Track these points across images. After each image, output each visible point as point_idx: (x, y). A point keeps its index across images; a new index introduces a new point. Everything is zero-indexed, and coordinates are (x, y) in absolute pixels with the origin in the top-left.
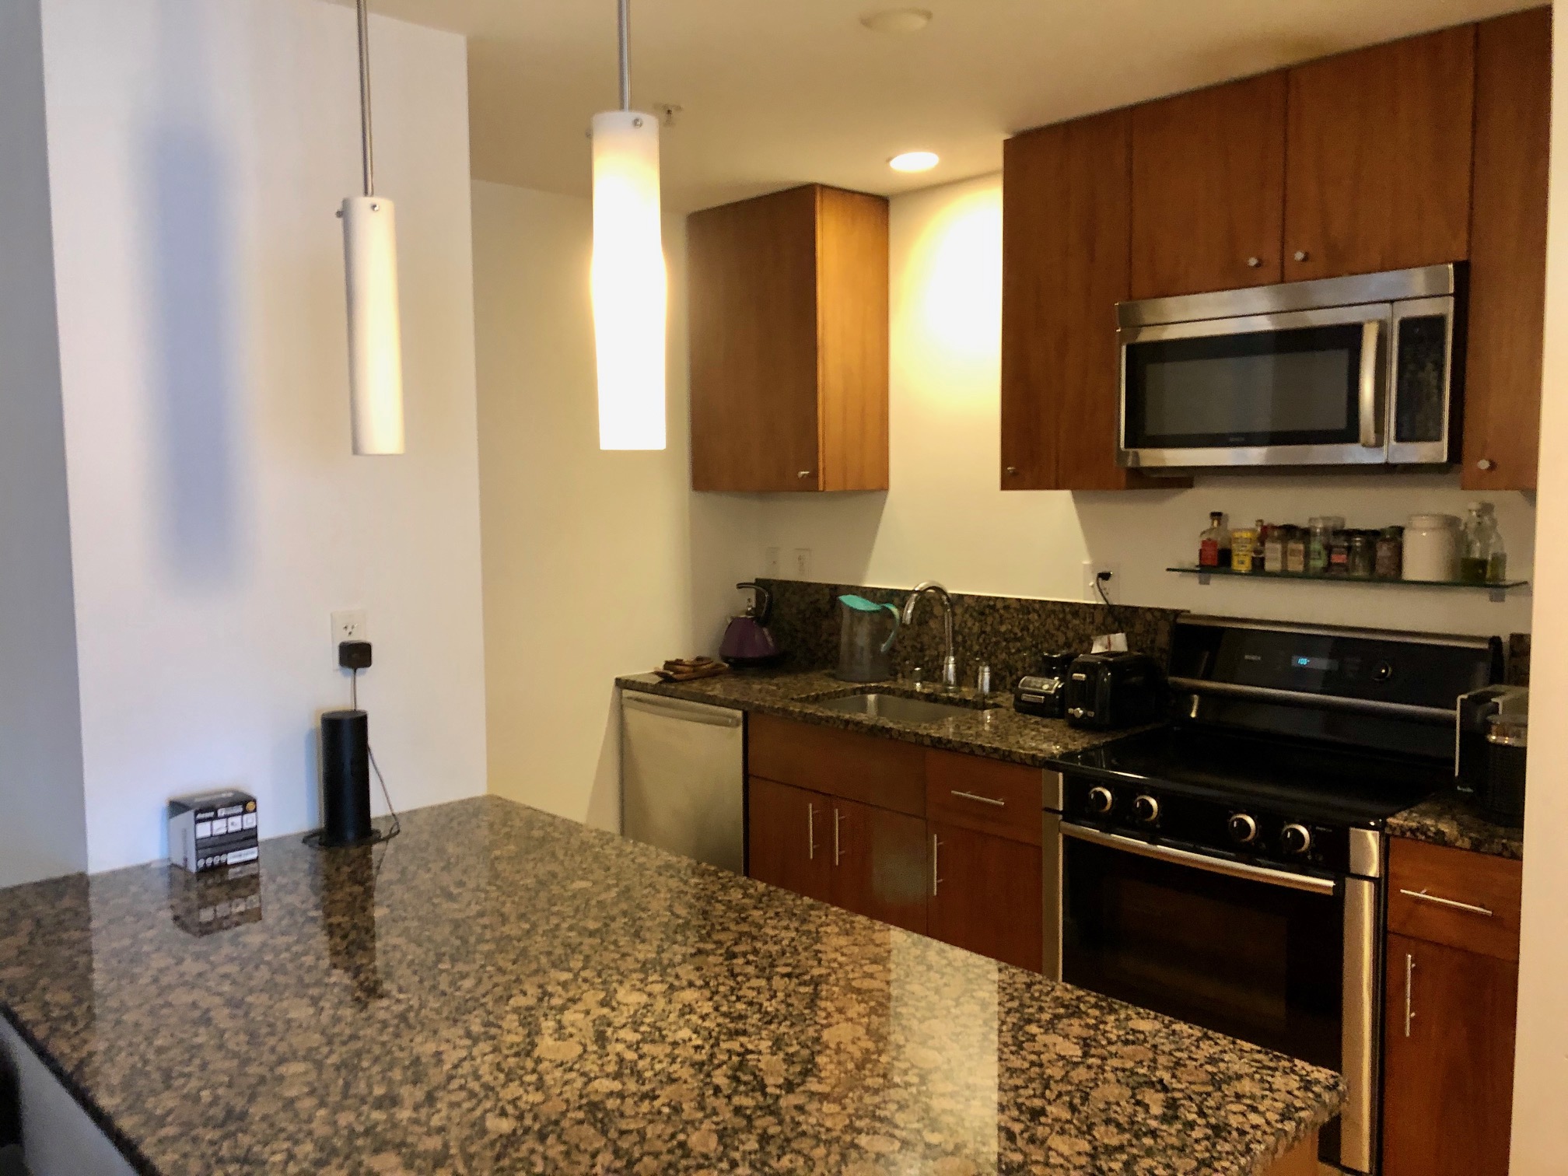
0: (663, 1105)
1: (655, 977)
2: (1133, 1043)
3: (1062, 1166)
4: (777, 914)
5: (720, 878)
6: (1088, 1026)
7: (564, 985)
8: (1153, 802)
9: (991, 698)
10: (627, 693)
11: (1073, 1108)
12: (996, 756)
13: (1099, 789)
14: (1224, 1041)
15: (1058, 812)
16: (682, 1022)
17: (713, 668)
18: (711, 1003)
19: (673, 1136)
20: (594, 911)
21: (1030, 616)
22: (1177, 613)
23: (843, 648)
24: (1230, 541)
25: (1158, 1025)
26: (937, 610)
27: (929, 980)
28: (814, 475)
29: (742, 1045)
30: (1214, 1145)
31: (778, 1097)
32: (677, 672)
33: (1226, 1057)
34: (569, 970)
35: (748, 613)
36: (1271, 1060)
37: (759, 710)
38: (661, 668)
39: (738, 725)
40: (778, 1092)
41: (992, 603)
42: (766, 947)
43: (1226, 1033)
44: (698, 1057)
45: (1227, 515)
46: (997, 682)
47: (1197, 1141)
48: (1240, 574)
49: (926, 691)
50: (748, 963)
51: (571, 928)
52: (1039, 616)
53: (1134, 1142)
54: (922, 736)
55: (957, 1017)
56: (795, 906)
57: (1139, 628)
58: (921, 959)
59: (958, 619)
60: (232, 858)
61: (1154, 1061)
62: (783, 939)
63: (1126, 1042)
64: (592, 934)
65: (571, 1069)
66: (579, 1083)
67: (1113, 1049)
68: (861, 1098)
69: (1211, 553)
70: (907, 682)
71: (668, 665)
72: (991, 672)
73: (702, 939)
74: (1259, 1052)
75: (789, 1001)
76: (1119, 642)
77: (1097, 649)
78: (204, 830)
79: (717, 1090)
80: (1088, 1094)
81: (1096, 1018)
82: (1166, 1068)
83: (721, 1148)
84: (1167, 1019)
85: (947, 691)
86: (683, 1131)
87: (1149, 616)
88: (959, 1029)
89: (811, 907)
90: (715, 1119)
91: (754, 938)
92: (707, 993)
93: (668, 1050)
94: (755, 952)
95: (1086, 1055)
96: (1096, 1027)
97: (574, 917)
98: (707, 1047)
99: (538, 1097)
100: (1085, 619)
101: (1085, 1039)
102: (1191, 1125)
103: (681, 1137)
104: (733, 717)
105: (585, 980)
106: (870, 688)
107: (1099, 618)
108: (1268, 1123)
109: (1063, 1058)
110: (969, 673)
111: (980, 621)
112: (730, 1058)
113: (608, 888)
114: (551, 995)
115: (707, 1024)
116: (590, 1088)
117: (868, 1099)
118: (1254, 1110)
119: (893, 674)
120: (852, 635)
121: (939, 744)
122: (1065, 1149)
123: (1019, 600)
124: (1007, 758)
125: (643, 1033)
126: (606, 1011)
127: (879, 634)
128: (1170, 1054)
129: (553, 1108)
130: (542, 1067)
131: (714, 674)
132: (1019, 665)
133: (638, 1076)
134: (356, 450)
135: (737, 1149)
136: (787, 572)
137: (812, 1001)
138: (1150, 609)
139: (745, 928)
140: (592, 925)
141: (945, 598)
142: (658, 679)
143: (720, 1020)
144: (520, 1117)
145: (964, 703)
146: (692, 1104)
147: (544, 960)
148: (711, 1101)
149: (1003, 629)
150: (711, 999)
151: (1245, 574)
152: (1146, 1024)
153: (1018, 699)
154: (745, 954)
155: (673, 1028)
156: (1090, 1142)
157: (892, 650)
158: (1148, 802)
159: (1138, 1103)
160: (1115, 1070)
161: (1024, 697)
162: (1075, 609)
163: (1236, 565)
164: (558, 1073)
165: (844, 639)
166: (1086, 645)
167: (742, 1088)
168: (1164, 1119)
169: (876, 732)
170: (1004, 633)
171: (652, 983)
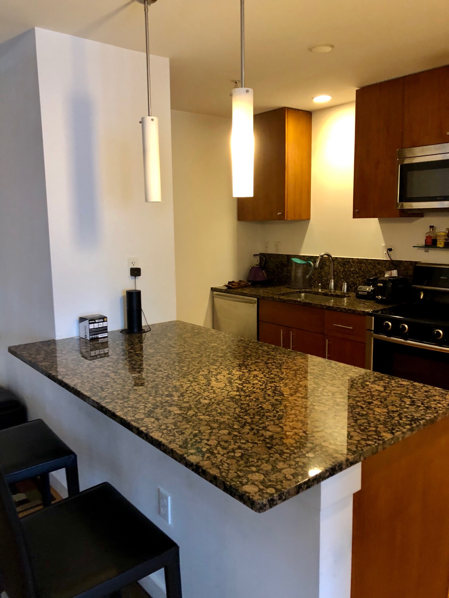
0: (253, 398)
1: (243, 368)
2: (400, 387)
3: (378, 415)
4: (280, 353)
5: (259, 344)
6: (385, 383)
7: (216, 369)
8: (406, 326)
9: (347, 294)
10: (215, 293)
11: (381, 402)
12: (350, 312)
13: (387, 322)
14: (430, 387)
15: (372, 330)
16: (254, 379)
17: (245, 284)
18: (263, 375)
19: (258, 405)
20: (220, 351)
21: (362, 265)
22: (416, 263)
23: (293, 278)
24: (437, 236)
25: (408, 383)
26: (328, 263)
27: (333, 371)
28: (283, 214)
29: (274, 385)
30: (426, 411)
31: (288, 397)
32: (233, 285)
33: (431, 391)
34: (216, 366)
35: (257, 265)
36: (446, 392)
37: (263, 298)
38: (227, 284)
39: (255, 303)
40: (288, 396)
41: (348, 260)
42: (278, 361)
43: (431, 385)
44: (261, 387)
45: (435, 227)
46: (349, 289)
47: (421, 410)
48: (440, 248)
49: (323, 292)
50: (273, 365)
51: (214, 355)
52: (365, 264)
53: (401, 410)
54: (323, 305)
55: (342, 380)
56: (285, 351)
57: (402, 268)
58: (329, 366)
59: (335, 266)
60: (100, 336)
61: (407, 391)
62: (283, 359)
63: (398, 387)
64: (221, 357)
65: (223, 389)
66: (226, 392)
67: (394, 388)
68: (314, 398)
69: (430, 241)
70: (316, 289)
71: (229, 283)
72: (347, 285)
73: (256, 359)
74: (442, 390)
75: (288, 375)
76: (395, 273)
77: (386, 275)
78: (92, 326)
79: (269, 395)
80: (386, 399)
81: (388, 381)
82: (412, 393)
83: (273, 408)
84: (412, 382)
85: (331, 292)
86: (260, 404)
87: (406, 264)
88: (343, 383)
89: (291, 352)
90: (270, 402)
91: (274, 359)
92: (261, 372)
93: (252, 385)
94: (274, 362)
95: (385, 390)
96: (388, 383)
97: (214, 353)
98: (264, 385)
99: (215, 395)
100: (382, 265)
101: (385, 386)
102: (419, 406)
103: (260, 405)
104: (254, 300)
105: (222, 368)
106: (302, 291)
107: (387, 264)
108: (444, 406)
109: (378, 390)
110: (339, 286)
111: (343, 267)
112: (271, 388)
113: (223, 346)
114: (212, 372)
115: (262, 380)
116: (230, 394)
117: (316, 398)
118: (439, 403)
119: (311, 286)
120: (296, 272)
121: (329, 308)
122: (380, 411)
123: (358, 259)
124: (354, 312)
125: (243, 381)
126: (230, 376)
127: (305, 272)
128: (413, 390)
129: (220, 398)
130: (214, 388)
131: (245, 286)
132: (358, 282)
133: (244, 391)
134: (146, 200)
135: (278, 408)
136: (271, 250)
137: (295, 375)
138: (406, 261)
139: (270, 357)
140: (220, 355)
141: (331, 258)
142: (226, 288)
143: (267, 379)
144: (211, 400)
145: (337, 296)
146: (262, 398)
147: (207, 363)
148: (268, 398)
149: (352, 269)
150: (262, 374)
151: (442, 248)
152: (405, 383)
153: (357, 294)
154: (271, 363)
155: (252, 380)
156: (387, 410)
157: (310, 278)
158: (405, 326)
159: (402, 401)
160: (395, 393)
161: (360, 293)
162: (379, 262)
163: (439, 245)
164: (219, 390)
165: (293, 274)
166: (382, 274)
167: (277, 395)
168: (410, 405)
169: (305, 305)
170: (352, 271)
171: (243, 369)
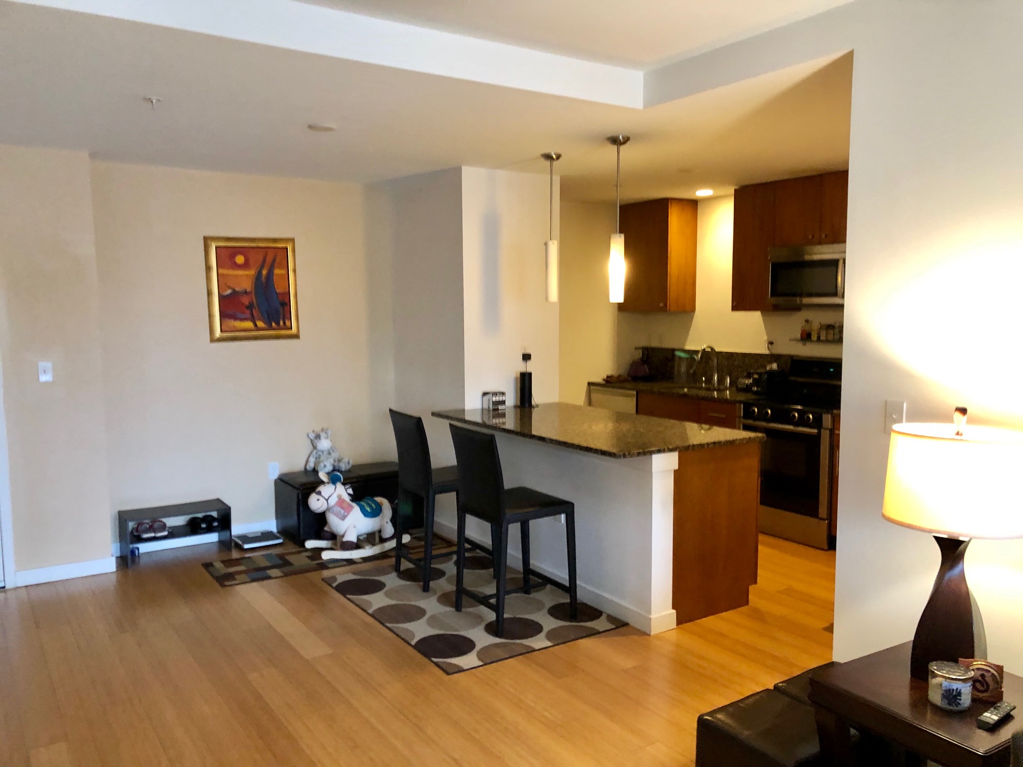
8: (769, 411)
9: (729, 387)
10: (592, 387)
12: (723, 401)
13: (754, 408)
15: (741, 417)
17: (625, 378)
22: (794, 356)
23: (676, 373)
24: (811, 330)
26: (710, 357)
28: (666, 305)
32: (611, 379)
35: (639, 359)
37: (644, 391)
38: (605, 377)
39: (634, 396)
41: (732, 354)
45: (810, 321)
46: (732, 383)
48: (813, 341)
49: (705, 386)
52: (748, 358)
57: (782, 362)
59: (720, 360)
60: (500, 407)
69: (805, 334)
70: (700, 384)
71: (608, 377)
72: (730, 379)
76: (775, 366)
77: (768, 369)
78: (494, 399)
85: (714, 386)
100: (764, 359)
106: (685, 386)
107: (769, 358)
110: (722, 379)
111: (727, 361)
119: (694, 381)
120: (679, 366)
124: (731, 402)
127: (690, 366)
131: (625, 381)
132: (739, 376)
134: (547, 299)
136: (655, 344)
138: (786, 355)
141: (714, 352)
142: (604, 382)
145: (720, 389)
149: (736, 364)
151: (816, 341)
153: (737, 387)
157: (694, 372)
161: (740, 386)
162: (760, 356)
163: (812, 338)
165: (676, 369)
166: (764, 367)
169: (685, 396)
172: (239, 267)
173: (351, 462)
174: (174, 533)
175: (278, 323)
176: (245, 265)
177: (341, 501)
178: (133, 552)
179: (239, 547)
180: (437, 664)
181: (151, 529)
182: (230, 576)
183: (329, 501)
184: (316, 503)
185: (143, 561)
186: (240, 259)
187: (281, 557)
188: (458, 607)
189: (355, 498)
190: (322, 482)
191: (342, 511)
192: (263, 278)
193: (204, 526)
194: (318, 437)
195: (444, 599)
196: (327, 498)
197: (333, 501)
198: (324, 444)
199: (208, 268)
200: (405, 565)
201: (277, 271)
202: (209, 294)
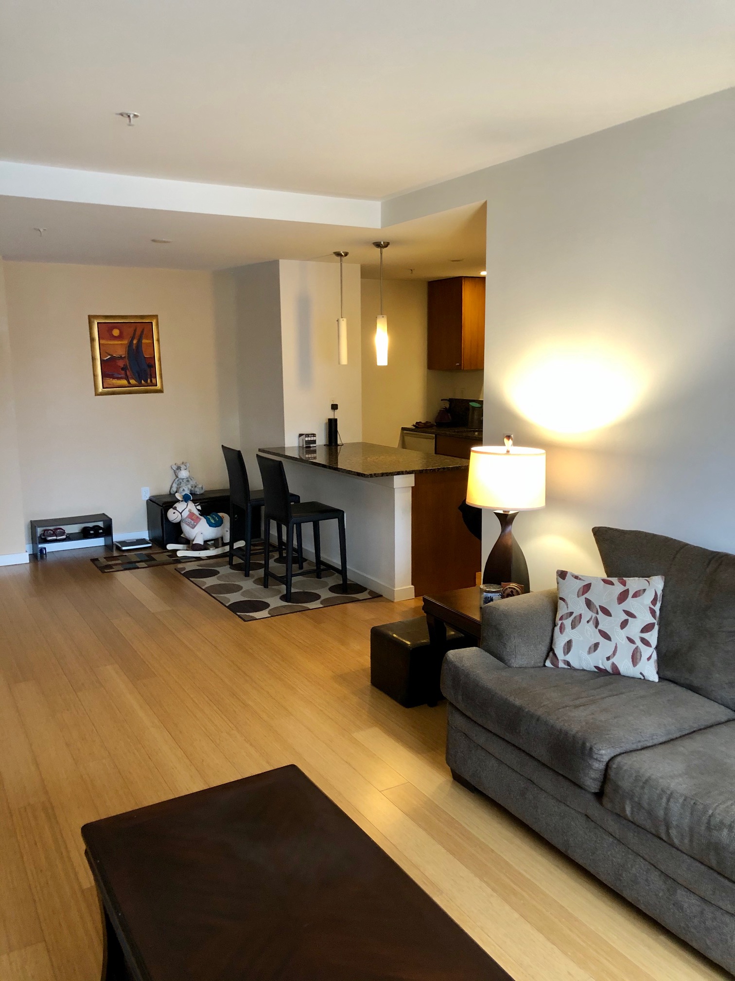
10: (405, 432)
17: (431, 425)
23: (470, 420)
28: (460, 365)
32: (419, 425)
35: (445, 409)
38: (415, 424)
60: (311, 445)
71: (417, 423)
78: (307, 439)
104: (433, 437)
120: (473, 415)
134: (339, 364)
136: (458, 396)
142: (414, 428)
165: (470, 416)
172: (115, 338)
173: (204, 488)
174: (70, 538)
175: (146, 381)
176: (120, 337)
177: (191, 515)
178: (41, 550)
179: (118, 549)
180: (239, 616)
181: (54, 534)
182: (110, 567)
183: (182, 514)
184: (173, 516)
185: (49, 558)
186: (116, 332)
187: (148, 555)
188: (266, 586)
189: (203, 513)
190: (178, 501)
191: (193, 522)
192: (134, 346)
193: (92, 532)
194: (179, 468)
195: (257, 581)
196: (181, 512)
197: (186, 514)
198: (184, 474)
199: (92, 340)
200: (237, 560)
201: (144, 341)
202: (94, 359)
